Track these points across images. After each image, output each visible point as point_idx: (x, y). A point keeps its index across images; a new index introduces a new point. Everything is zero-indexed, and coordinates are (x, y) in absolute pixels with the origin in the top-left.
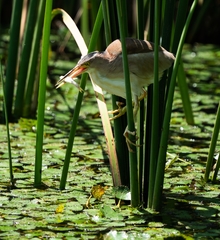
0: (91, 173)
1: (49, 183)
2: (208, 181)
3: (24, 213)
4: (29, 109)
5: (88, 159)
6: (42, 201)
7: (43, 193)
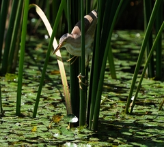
0: (52, 108)
1: (26, 113)
2: (127, 113)
3: (11, 131)
4: (11, 68)
5: (50, 99)
6: (22, 124)
7: (22, 120)
